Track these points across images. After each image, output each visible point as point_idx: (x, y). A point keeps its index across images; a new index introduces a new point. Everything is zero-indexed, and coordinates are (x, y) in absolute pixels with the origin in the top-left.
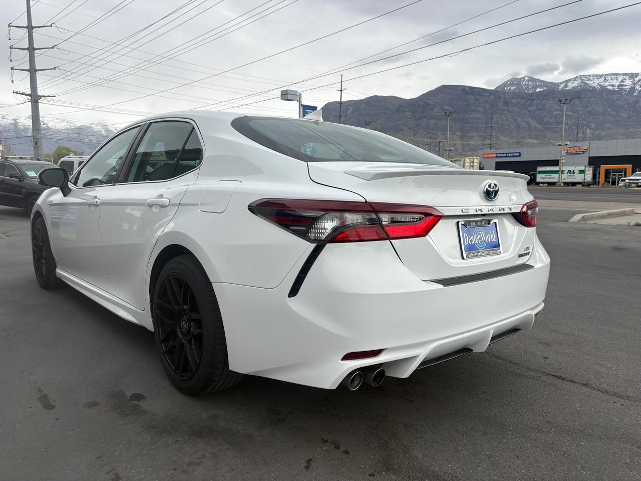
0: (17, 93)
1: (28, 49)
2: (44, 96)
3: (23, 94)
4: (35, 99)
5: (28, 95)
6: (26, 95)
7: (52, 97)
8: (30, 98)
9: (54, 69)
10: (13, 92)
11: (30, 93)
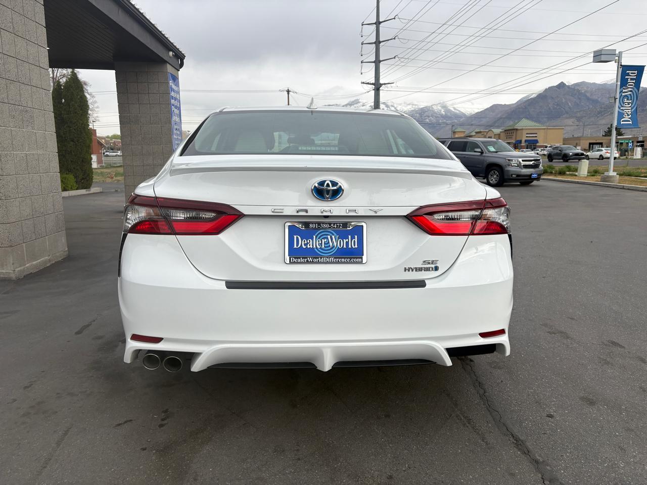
0: (364, 83)
1: (375, 43)
2: (385, 84)
3: (368, 83)
4: (377, 86)
5: (372, 84)
6: (370, 84)
7: (391, 83)
8: (374, 86)
9: (395, 58)
10: (362, 83)
11: (374, 82)
